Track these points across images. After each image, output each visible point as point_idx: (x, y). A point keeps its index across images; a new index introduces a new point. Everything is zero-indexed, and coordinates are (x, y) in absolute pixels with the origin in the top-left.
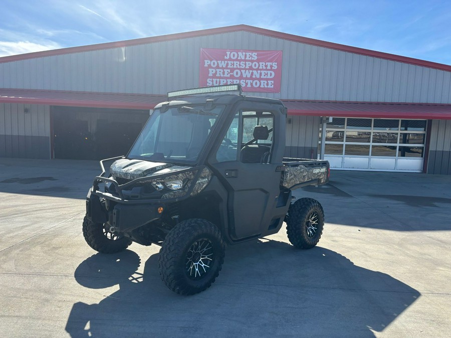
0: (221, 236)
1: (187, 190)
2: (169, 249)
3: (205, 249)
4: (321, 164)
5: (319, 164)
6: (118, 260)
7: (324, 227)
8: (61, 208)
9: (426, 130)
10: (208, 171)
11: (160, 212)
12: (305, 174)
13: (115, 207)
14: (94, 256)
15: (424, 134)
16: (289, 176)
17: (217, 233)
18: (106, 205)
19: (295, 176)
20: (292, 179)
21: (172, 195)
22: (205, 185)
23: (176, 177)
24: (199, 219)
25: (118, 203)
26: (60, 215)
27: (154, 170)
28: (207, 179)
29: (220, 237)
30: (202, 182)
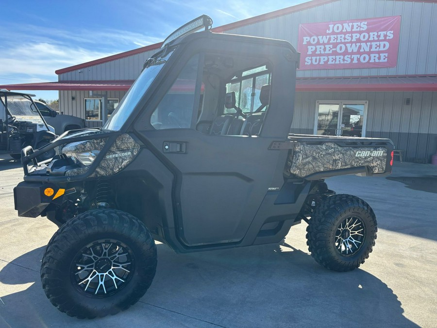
4: (373, 144)
12: (336, 157)
19: (315, 158)
20: (309, 163)
22: (126, 162)
30: (120, 157)
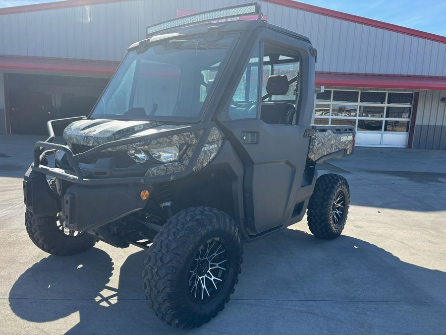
0: (239, 233)
1: (186, 162)
2: (161, 259)
3: (215, 254)
4: (348, 131)
5: (346, 130)
6: (81, 266)
7: (349, 210)
8: (10, 190)
9: (413, 104)
10: (217, 132)
11: (144, 198)
12: (332, 143)
13: (67, 191)
14: (44, 260)
15: (410, 108)
16: (316, 144)
17: (233, 228)
18: (58, 187)
19: (323, 144)
20: (320, 148)
21: (162, 170)
22: (213, 155)
23: (168, 140)
24: (207, 208)
25: (74, 183)
26: (6, 200)
27: (131, 130)
28: (216, 145)
29: (237, 233)
30: (208, 150)
